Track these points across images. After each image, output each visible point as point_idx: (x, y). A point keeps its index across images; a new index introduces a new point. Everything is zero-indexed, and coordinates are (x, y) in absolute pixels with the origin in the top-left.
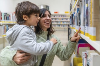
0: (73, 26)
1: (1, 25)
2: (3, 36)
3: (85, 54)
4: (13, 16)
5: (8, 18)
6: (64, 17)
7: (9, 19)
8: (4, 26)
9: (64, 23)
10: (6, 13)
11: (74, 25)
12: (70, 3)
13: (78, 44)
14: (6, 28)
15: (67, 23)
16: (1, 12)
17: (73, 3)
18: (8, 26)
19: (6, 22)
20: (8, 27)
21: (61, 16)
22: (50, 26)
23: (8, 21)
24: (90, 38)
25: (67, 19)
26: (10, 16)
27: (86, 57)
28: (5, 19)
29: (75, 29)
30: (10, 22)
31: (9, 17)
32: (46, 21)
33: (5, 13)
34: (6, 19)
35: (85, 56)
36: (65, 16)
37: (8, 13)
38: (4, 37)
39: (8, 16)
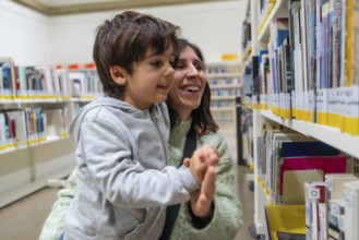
0: (258, 99)
1: (20, 107)
2: (28, 143)
3: (318, 190)
4: (52, 77)
5: (38, 85)
6: (220, 75)
7: (41, 88)
8: (27, 110)
9: (219, 94)
10: (32, 68)
11: (263, 96)
12: (243, 18)
13: (282, 159)
14: (35, 117)
15: (230, 94)
16: (16, 64)
17: (256, 18)
18: (39, 110)
19: (34, 98)
20: (41, 112)
21: (210, 72)
22: (199, 102)
23: (39, 93)
24: (343, 130)
25: (229, 80)
26: (43, 77)
27: (322, 200)
28: (28, 88)
29: (266, 108)
30: (44, 98)
31: (40, 81)
32: (185, 82)
33: (28, 68)
34: (34, 88)
35: (318, 197)
36: (223, 71)
37: (38, 68)
38: (32, 145)
39: (37, 78)
